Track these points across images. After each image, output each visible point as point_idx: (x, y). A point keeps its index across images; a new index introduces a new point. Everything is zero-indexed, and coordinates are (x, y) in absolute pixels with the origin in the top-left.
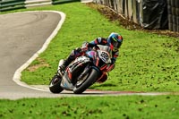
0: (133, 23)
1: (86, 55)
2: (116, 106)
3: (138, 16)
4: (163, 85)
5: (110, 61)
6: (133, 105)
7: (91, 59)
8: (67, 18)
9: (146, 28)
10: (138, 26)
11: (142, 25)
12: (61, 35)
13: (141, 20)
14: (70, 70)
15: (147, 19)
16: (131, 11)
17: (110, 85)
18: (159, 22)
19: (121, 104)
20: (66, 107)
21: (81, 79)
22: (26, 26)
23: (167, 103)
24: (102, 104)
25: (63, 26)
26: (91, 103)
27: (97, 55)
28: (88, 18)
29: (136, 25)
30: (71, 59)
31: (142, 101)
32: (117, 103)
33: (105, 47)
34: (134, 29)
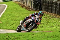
0: (30, 8)
1: (31, 19)
2: (24, 36)
3: (32, 6)
4: (40, 29)
5: (39, 21)
6: (30, 36)
7: (33, 20)
8: (8, 6)
9: (34, 10)
10: (32, 9)
11: (33, 9)
12: (6, 12)
13: (33, 7)
14: (25, 24)
15: (35, 7)
16: (29, 4)
18: (39, 8)
19: (26, 36)
20: (8, 37)
21: (30, 27)
23: (41, 35)
24: (20, 35)
25: (6, 9)
26: (16, 35)
27: (35, 19)
28: (15, 6)
29: (31, 9)
30: (25, 20)
31: (33, 34)
32: (25, 35)
33: (38, 16)
34: (30, 10)
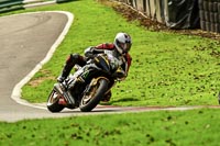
0: (157, 23)
2: (138, 125)
4: (196, 97)
6: (159, 123)
8: (76, 19)
9: (172, 28)
10: (163, 26)
11: (168, 24)
12: (69, 41)
17: (131, 100)
20: (77, 129)
22: (26, 31)
23: (200, 118)
24: (120, 123)
25: (70, 29)
28: (101, 18)
29: (160, 24)
31: (169, 118)
32: (139, 121)
34: (158, 30)
